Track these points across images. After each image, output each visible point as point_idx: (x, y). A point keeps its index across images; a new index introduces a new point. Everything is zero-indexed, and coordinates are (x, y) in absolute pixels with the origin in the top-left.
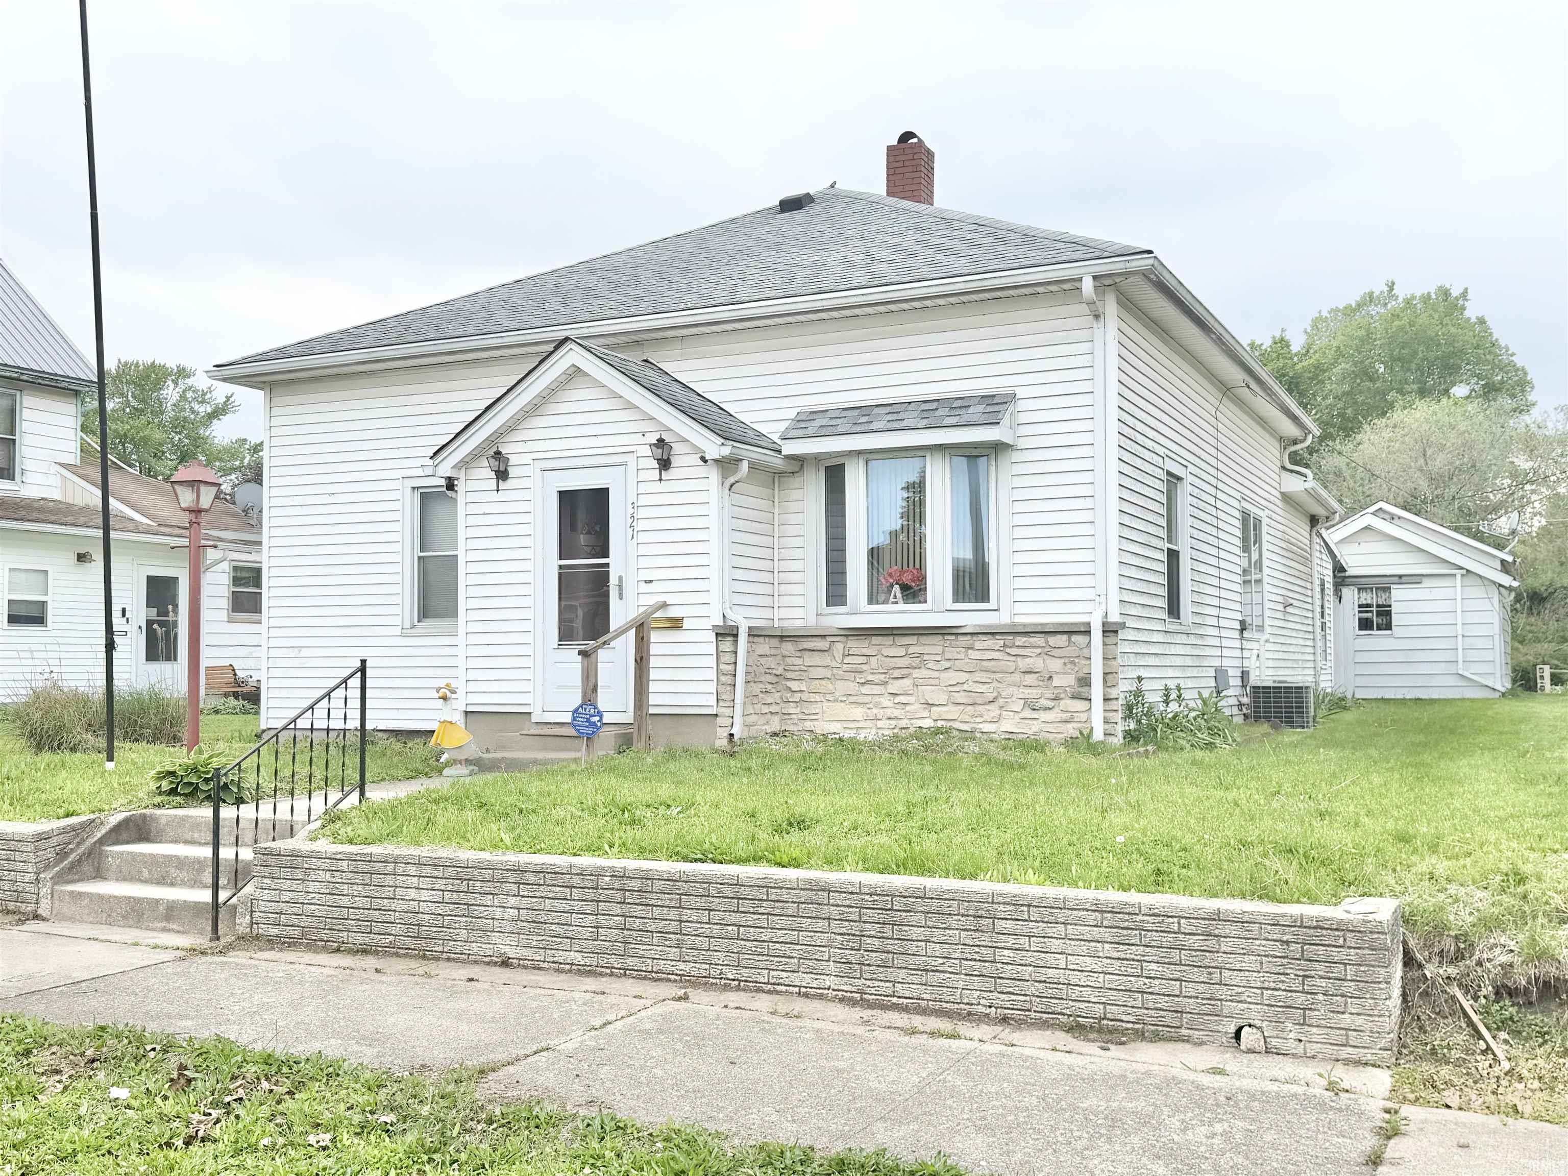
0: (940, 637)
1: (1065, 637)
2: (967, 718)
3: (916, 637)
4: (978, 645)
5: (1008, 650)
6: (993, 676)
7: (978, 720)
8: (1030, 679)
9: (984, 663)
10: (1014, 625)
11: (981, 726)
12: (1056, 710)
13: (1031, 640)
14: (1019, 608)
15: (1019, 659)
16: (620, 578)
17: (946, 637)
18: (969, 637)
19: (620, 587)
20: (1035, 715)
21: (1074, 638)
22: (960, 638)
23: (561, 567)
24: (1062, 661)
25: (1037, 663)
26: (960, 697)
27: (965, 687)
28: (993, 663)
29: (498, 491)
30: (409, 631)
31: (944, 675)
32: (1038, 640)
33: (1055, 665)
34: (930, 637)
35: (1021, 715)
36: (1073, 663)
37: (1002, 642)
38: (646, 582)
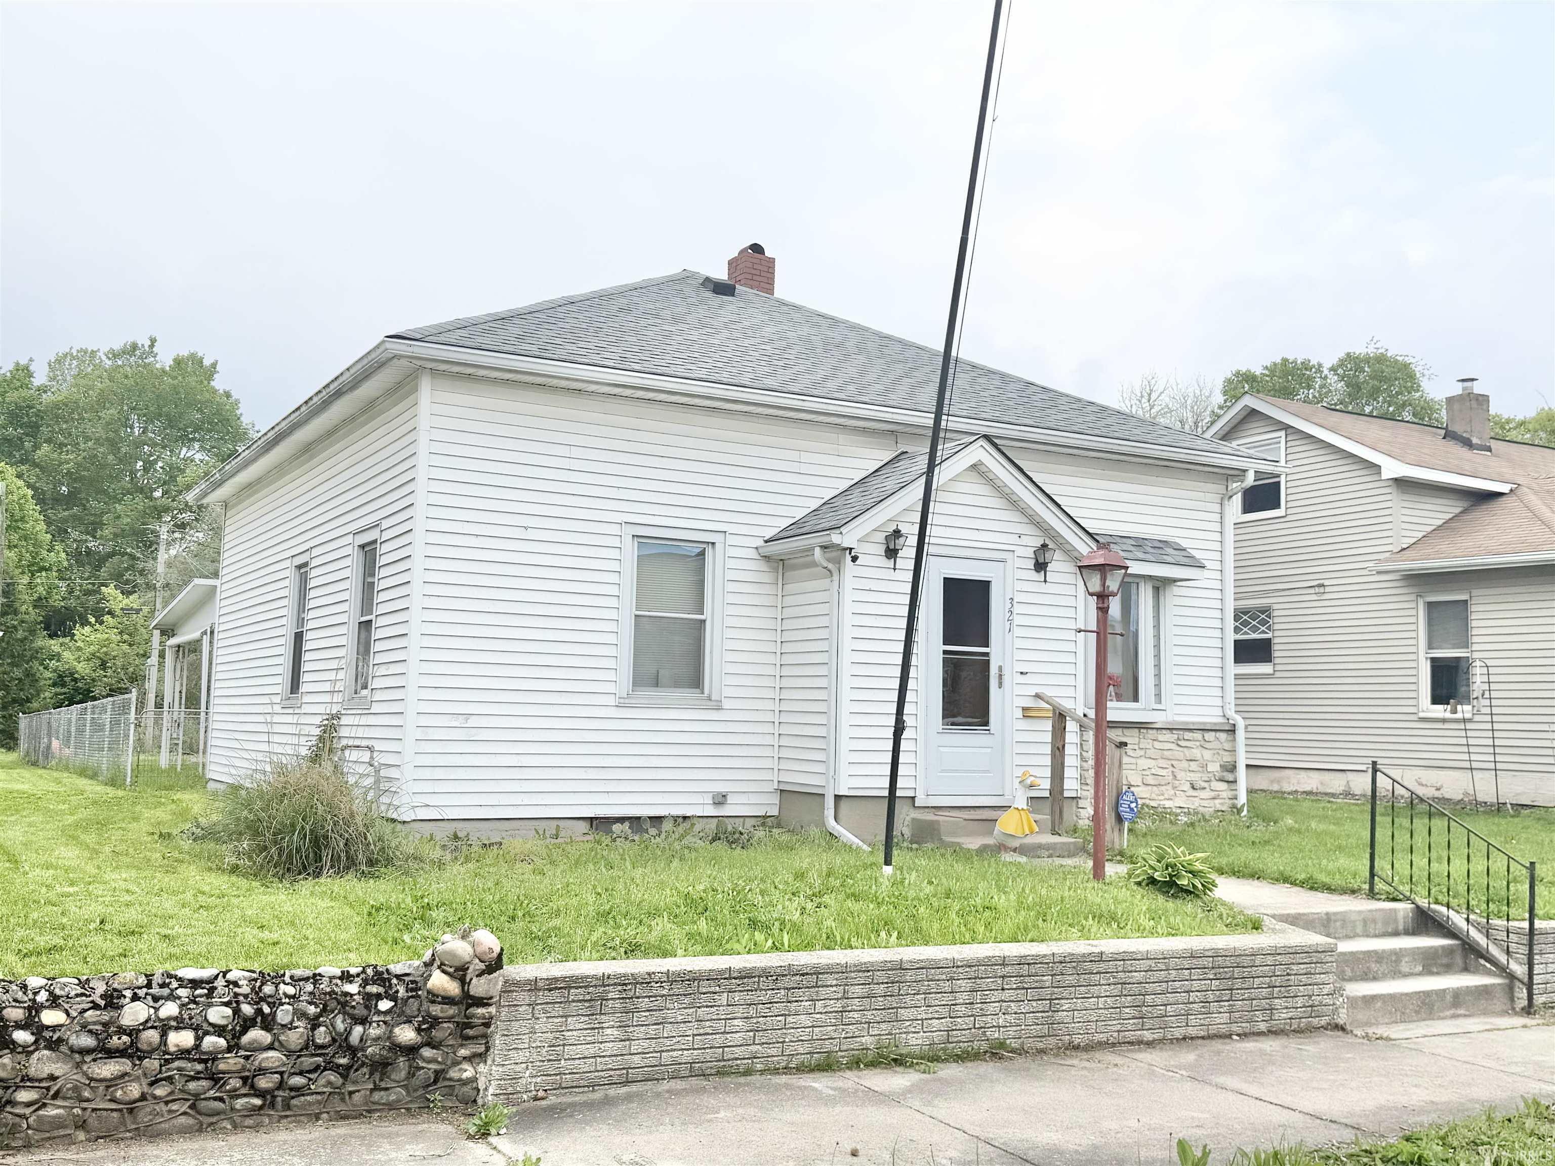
0: (1137, 730)
1: (1213, 734)
2: (1154, 796)
3: (1121, 730)
4: (1161, 738)
5: (1180, 743)
6: (1170, 762)
7: (1162, 798)
8: (1194, 766)
9: (1165, 752)
10: (1174, 722)
11: (1161, 803)
12: (1208, 790)
13: (1195, 735)
14: (1178, 709)
15: (1185, 749)
16: (1000, 668)
17: (1142, 730)
18: (1155, 731)
19: (1000, 676)
20: (1194, 793)
21: (1218, 734)
22: (1150, 731)
23: (945, 652)
24: (1212, 752)
25: (1197, 753)
26: (1150, 780)
27: (1153, 771)
28: (1170, 752)
29: (895, 569)
31: (1140, 761)
32: (1198, 735)
33: (1207, 755)
34: (1130, 730)
35: (1187, 794)
36: (1218, 753)
37: (1176, 736)
38: (1022, 673)
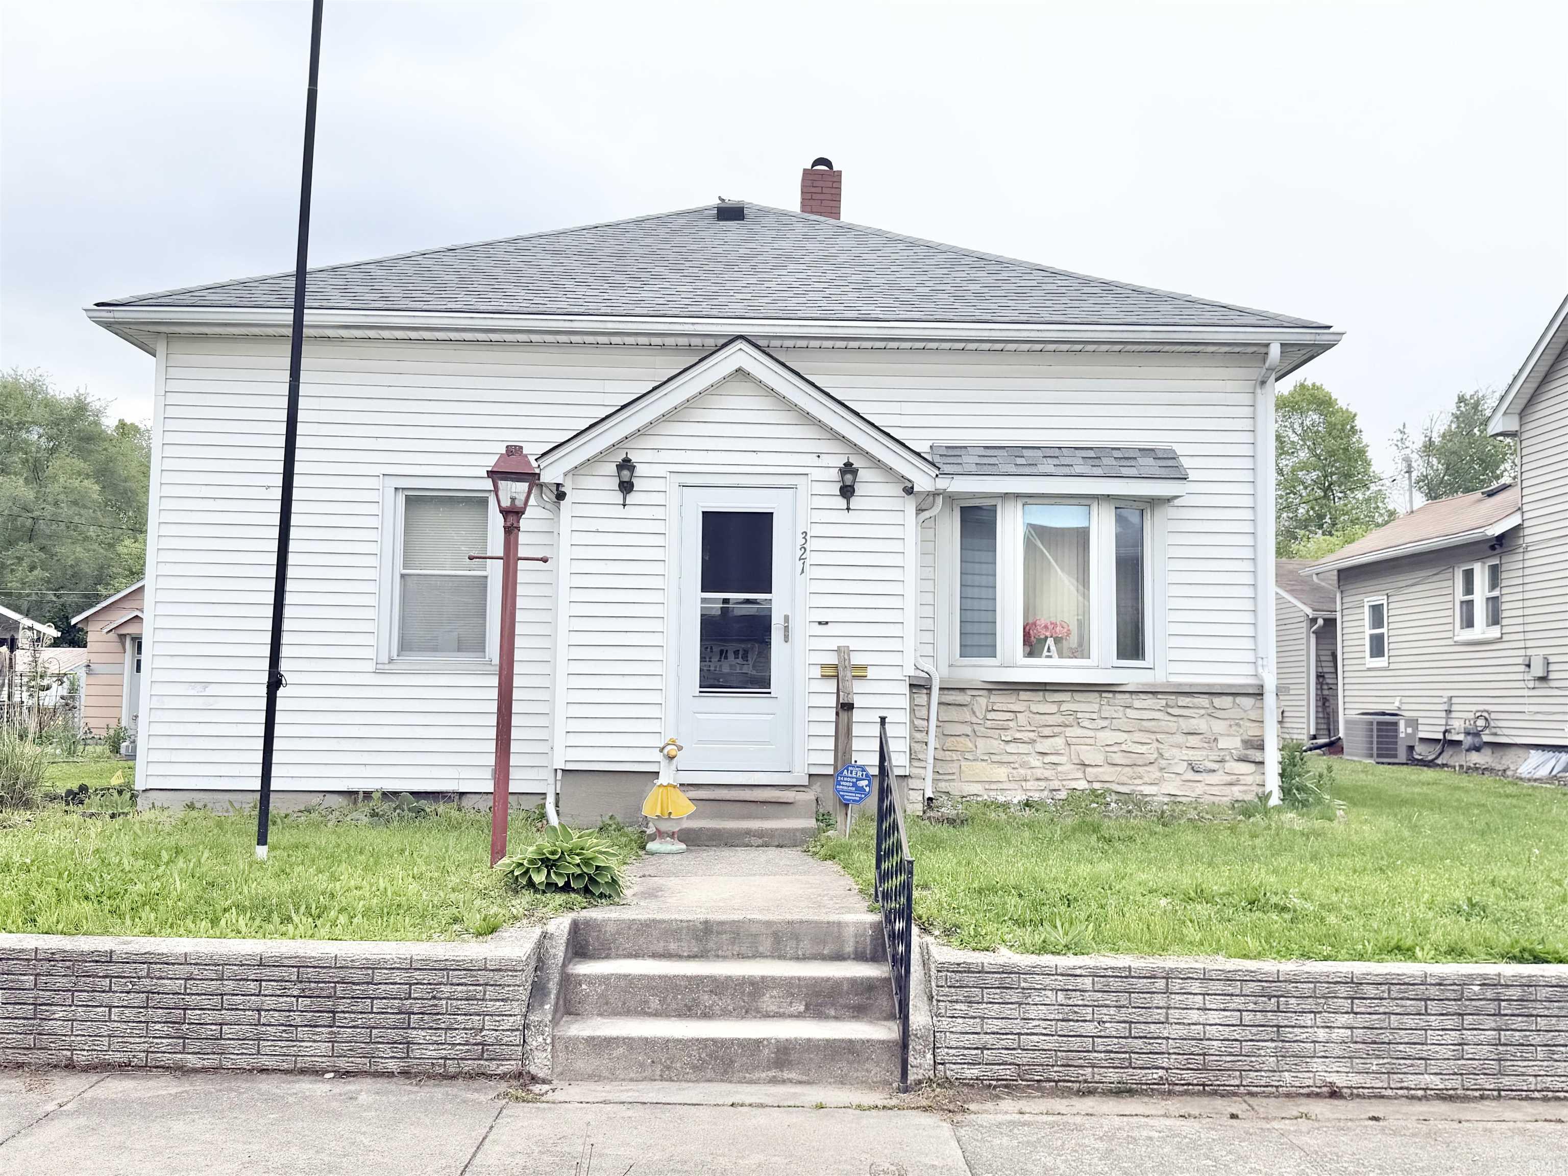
0: (1097, 695)
1: (1230, 699)
2: (1124, 779)
3: (1070, 693)
4: (1137, 704)
5: (1170, 710)
6: (1153, 737)
7: (1136, 782)
8: (1193, 741)
9: (1144, 723)
10: (1169, 684)
11: (1139, 788)
12: (1221, 772)
13: (1196, 700)
14: (1174, 668)
15: (1180, 719)
16: (787, 618)
17: (1104, 695)
18: (1127, 696)
19: (786, 628)
20: (1198, 777)
21: (1239, 700)
22: (1118, 696)
23: (704, 600)
24: (1228, 722)
25: (1201, 724)
26: (1118, 758)
27: (1124, 747)
28: (1153, 723)
29: (624, 505)
30: (387, 667)
31: (1100, 734)
32: (1204, 701)
33: (1219, 727)
34: (1087, 694)
35: (1184, 778)
36: (1238, 725)
37: (1164, 702)
38: (820, 623)
